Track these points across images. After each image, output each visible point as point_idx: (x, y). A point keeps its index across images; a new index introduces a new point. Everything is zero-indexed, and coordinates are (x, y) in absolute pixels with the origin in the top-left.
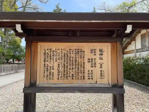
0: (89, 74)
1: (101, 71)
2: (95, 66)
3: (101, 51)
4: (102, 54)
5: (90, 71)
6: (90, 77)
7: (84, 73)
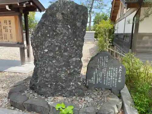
0: (4, 36)
1: (11, 34)
2: (7, 32)
3: (10, 21)
4: (10, 24)
5: (5, 34)
6: (5, 38)
7: (2, 35)
